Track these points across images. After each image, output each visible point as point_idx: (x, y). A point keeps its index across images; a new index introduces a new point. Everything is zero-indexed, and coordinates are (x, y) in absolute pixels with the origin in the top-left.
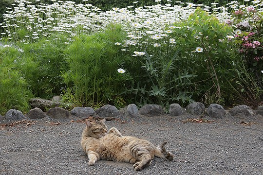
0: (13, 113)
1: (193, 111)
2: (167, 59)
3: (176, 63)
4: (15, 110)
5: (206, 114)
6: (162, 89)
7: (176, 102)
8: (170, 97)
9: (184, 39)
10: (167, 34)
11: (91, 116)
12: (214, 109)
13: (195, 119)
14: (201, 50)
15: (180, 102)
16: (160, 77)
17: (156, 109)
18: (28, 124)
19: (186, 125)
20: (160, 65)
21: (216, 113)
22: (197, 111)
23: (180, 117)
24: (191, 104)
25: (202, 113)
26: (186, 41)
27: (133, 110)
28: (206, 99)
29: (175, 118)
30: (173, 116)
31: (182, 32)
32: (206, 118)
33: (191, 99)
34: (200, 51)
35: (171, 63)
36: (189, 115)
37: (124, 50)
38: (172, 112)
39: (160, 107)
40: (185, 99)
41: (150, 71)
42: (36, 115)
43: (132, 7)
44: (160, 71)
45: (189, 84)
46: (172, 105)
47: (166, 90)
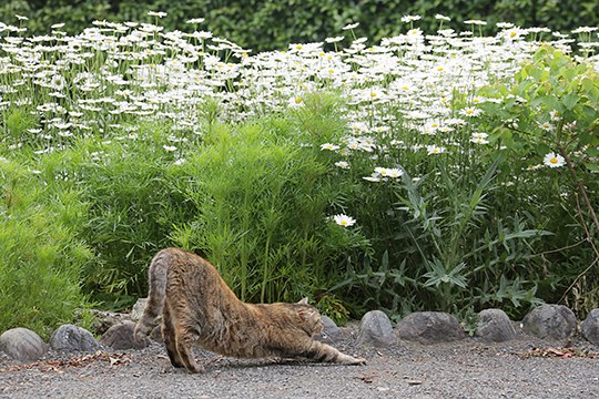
0: (72, 335)
1: (543, 329)
2: (467, 185)
3: (489, 198)
4: (73, 327)
5: (581, 336)
6: (457, 269)
7: (497, 305)
8: (476, 293)
9: (509, 134)
13: (550, 349)
14: (560, 161)
15: (505, 304)
16: (446, 236)
17: (443, 323)
18: (113, 361)
19: (529, 364)
20: (447, 203)
22: (553, 328)
23: (509, 345)
24: (536, 310)
25: (568, 333)
26: (515, 137)
27: (379, 326)
28: (578, 297)
29: (494, 346)
30: (488, 341)
32: (582, 347)
33: (536, 296)
34: (557, 165)
35: (477, 198)
36: (533, 340)
37: (343, 164)
38: (486, 332)
39: (451, 320)
40: (521, 298)
41: (420, 220)
42: (128, 339)
43: (338, 39)
44: (447, 222)
45: (527, 257)
46: (484, 313)
47: (463, 272)
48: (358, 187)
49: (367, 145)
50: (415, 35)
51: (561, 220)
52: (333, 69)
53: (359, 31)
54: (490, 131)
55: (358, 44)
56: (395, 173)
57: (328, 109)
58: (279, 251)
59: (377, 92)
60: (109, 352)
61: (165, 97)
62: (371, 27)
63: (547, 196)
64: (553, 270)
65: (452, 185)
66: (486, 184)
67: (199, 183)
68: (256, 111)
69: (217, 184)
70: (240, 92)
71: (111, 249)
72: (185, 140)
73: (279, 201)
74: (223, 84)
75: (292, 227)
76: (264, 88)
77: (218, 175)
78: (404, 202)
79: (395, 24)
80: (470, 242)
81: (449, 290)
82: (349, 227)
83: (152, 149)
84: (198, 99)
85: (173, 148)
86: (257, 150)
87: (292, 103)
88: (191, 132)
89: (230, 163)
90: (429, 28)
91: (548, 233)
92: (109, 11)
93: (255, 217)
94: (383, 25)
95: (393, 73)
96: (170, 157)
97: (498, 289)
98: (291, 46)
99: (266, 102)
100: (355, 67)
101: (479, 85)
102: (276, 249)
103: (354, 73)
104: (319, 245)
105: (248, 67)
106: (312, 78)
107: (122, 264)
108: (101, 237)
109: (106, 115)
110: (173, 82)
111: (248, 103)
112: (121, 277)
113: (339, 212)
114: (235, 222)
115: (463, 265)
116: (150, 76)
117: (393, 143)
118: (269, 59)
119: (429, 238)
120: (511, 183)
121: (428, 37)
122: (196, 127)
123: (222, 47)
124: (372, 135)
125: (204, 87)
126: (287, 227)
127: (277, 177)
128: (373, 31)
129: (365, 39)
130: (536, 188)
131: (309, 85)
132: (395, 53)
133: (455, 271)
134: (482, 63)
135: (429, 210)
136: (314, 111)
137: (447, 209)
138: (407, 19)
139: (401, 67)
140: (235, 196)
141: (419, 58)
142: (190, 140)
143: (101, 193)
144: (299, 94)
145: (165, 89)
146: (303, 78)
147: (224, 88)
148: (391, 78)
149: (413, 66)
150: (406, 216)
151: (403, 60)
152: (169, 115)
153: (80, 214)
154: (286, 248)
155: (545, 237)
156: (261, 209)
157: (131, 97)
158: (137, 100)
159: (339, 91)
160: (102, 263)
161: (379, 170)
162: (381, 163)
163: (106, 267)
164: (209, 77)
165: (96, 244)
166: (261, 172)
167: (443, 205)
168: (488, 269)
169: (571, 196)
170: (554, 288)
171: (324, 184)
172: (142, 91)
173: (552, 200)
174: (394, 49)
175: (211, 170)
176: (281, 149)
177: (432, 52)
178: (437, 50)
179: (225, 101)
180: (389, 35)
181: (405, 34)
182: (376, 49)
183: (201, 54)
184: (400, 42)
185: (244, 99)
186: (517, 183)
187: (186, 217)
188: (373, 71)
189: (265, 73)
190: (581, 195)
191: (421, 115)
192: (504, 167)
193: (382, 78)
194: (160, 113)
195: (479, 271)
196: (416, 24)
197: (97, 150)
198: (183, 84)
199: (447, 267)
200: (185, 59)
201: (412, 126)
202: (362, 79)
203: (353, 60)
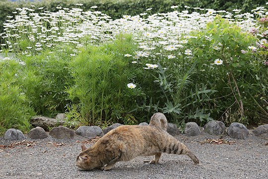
0: (13, 133)
1: (211, 131)
2: (183, 72)
4: (14, 130)
5: (226, 134)
6: (177, 106)
7: (193, 120)
8: (186, 115)
9: (202, 50)
10: (181, 44)
11: (98, 136)
12: (235, 129)
13: (213, 140)
14: (221, 62)
15: (197, 121)
16: (175, 92)
17: (171, 128)
18: (28, 145)
19: (203, 147)
20: (175, 79)
21: (238, 133)
22: (216, 130)
23: (197, 138)
24: (209, 123)
25: (222, 133)
26: (204, 52)
28: (227, 117)
29: (191, 138)
30: (189, 136)
31: (199, 43)
32: (227, 139)
33: (210, 117)
34: (220, 64)
36: (207, 136)
37: (134, 62)
38: (188, 132)
39: (174, 127)
40: (204, 117)
42: (38, 134)
43: (145, 14)
46: (188, 123)
47: (182, 106)
54: (193, 50)
59: (150, 33)
60: (29, 140)
66: (190, 71)
73: (107, 77)
75: (114, 87)
91: (216, 91)
113: (131, 81)
115: (180, 104)
117: (156, 54)
120: (204, 70)
137: (175, 81)
138: (173, 7)
170: (218, 112)
190: (230, 75)
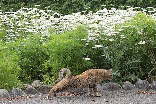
0: (16, 90)
1: (140, 86)
3: (126, 52)
4: (17, 88)
5: (150, 88)
6: (118, 71)
7: (128, 80)
8: (123, 77)
9: (130, 35)
12: (155, 84)
13: (142, 92)
15: (130, 80)
16: (114, 63)
17: (114, 85)
18: (28, 97)
19: (137, 96)
20: (115, 54)
22: (143, 86)
23: (131, 91)
24: (138, 81)
25: (147, 87)
26: (132, 36)
28: (149, 78)
29: (128, 91)
30: (126, 90)
32: (151, 91)
33: (138, 78)
34: (143, 44)
35: (122, 52)
36: (138, 89)
37: (87, 44)
38: (125, 88)
39: (116, 84)
40: (134, 78)
41: (108, 58)
42: (31, 91)
43: (85, 11)
44: (115, 59)
45: (136, 68)
46: (125, 82)
47: (119, 72)
48: (91, 50)
49: (93, 39)
50: (105, 10)
51: (145, 58)
52: (84, 19)
53: (91, 9)
54: (125, 35)
55: (90, 12)
56: (101, 46)
57: (83, 30)
58: (71, 67)
59: (96, 25)
60: (26, 95)
61: (40, 27)
62: (94, 8)
63: (141, 51)
64: (143, 71)
65: (116, 49)
66: (124, 49)
67: (49, 50)
68: (64, 31)
69: (54, 50)
70: (60, 26)
71: (26, 68)
72: (45, 38)
73: (70, 54)
74: (55, 24)
75: (74, 61)
76: (66, 25)
77: (54, 48)
78: (103, 54)
79: (100, 7)
80: (121, 64)
81: (115, 77)
82: (89, 61)
83: (37, 41)
84: (48, 28)
85: (42, 41)
86: (64, 41)
87: (73, 28)
88: (47, 36)
89: (57, 44)
90: (109, 8)
91: (141, 61)
92: (25, 5)
93: (64, 58)
94: (97, 7)
95: (100, 20)
96: (41, 43)
97: (128, 76)
98: (73, 13)
99: (67, 28)
100: (90, 19)
101: (122, 23)
102: (70, 67)
103: (90, 20)
104: (81, 66)
105: (62, 19)
106: (78, 22)
107: (29, 72)
108: (24, 64)
109: (24, 32)
110: (42, 23)
111: (62, 28)
112: (29, 75)
113: (86, 57)
114: (59, 60)
115: (119, 70)
116: (36, 22)
117: (100, 38)
118: (67, 17)
119: (110, 63)
120: (131, 48)
121: (109, 10)
122: (48, 35)
123: (55, 14)
124: (94, 36)
125: (50, 25)
126: (73, 61)
127: (70, 48)
128: (94, 9)
129: (92, 11)
130: (138, 49)
131: (78, 23)
132: (100, 15)
133: (117, 72)
134: (123, 17)
135: (110, 56)
136: (79, 30)
137: (115, 55)
138: (103, 6)
139: (102, 18)
140: (59, 53)
141: (106, 16)
142: (47, 38)
143: (23, 53)
144: (75, 26)
145: (40, 25)
146: (76, 22)
147: (55, 25)
148: (99, 21)
149: (105, 18)
150: (104, 57)
151: (102, 16)
152: (41, 32)
153: (18, 59)
154: (72, 66)
155: (140, 62)
156: (66, 56)
157: (31, 27)
158: (32, 28)
159: (86, 25)
160: (24, 71)
161: (97, 45)
162: (97, 44)
163: (25, 72)
164: (51, 22)
165: (22, 66)
166: (66, 46)
167: (113, 54)
168: (126, 71)
169: (147, 51)
170: (143, 76)
171: (82, 49)
172: (34, 26)
173: (142, 52)
174: (100, 13)
175: (52, 46)
176: (71, 40)
177: (110, 14)
178: (111, 14)
179: (56, 28)
180: (99, 10)
181: (103, 10)
182: (95, 14)
183: (49, 16)
184: (101, 12)
185: (61, 27)
186: (133, 48)
187: (46, 59)
188: (94, 19)
189: (66, 20)
190: (149, 51)
191: (107, 31)
192: (129, 44)
193: (97, 21)
194: (39, 32)
195: (123, 72)
196: (105, 7)
197: (22, 41)
198: (44, 24)
199: (115, 71)
200: (45, 17)
201: (105, 34)
202: (92, 22)
203: (89, 17)
